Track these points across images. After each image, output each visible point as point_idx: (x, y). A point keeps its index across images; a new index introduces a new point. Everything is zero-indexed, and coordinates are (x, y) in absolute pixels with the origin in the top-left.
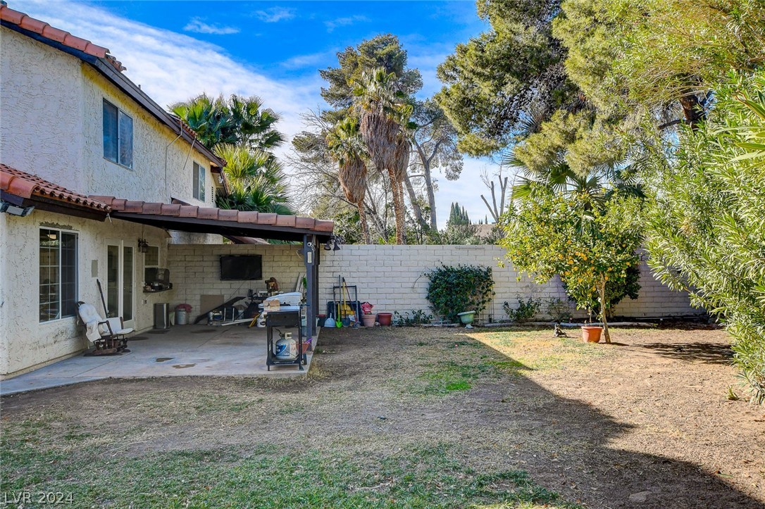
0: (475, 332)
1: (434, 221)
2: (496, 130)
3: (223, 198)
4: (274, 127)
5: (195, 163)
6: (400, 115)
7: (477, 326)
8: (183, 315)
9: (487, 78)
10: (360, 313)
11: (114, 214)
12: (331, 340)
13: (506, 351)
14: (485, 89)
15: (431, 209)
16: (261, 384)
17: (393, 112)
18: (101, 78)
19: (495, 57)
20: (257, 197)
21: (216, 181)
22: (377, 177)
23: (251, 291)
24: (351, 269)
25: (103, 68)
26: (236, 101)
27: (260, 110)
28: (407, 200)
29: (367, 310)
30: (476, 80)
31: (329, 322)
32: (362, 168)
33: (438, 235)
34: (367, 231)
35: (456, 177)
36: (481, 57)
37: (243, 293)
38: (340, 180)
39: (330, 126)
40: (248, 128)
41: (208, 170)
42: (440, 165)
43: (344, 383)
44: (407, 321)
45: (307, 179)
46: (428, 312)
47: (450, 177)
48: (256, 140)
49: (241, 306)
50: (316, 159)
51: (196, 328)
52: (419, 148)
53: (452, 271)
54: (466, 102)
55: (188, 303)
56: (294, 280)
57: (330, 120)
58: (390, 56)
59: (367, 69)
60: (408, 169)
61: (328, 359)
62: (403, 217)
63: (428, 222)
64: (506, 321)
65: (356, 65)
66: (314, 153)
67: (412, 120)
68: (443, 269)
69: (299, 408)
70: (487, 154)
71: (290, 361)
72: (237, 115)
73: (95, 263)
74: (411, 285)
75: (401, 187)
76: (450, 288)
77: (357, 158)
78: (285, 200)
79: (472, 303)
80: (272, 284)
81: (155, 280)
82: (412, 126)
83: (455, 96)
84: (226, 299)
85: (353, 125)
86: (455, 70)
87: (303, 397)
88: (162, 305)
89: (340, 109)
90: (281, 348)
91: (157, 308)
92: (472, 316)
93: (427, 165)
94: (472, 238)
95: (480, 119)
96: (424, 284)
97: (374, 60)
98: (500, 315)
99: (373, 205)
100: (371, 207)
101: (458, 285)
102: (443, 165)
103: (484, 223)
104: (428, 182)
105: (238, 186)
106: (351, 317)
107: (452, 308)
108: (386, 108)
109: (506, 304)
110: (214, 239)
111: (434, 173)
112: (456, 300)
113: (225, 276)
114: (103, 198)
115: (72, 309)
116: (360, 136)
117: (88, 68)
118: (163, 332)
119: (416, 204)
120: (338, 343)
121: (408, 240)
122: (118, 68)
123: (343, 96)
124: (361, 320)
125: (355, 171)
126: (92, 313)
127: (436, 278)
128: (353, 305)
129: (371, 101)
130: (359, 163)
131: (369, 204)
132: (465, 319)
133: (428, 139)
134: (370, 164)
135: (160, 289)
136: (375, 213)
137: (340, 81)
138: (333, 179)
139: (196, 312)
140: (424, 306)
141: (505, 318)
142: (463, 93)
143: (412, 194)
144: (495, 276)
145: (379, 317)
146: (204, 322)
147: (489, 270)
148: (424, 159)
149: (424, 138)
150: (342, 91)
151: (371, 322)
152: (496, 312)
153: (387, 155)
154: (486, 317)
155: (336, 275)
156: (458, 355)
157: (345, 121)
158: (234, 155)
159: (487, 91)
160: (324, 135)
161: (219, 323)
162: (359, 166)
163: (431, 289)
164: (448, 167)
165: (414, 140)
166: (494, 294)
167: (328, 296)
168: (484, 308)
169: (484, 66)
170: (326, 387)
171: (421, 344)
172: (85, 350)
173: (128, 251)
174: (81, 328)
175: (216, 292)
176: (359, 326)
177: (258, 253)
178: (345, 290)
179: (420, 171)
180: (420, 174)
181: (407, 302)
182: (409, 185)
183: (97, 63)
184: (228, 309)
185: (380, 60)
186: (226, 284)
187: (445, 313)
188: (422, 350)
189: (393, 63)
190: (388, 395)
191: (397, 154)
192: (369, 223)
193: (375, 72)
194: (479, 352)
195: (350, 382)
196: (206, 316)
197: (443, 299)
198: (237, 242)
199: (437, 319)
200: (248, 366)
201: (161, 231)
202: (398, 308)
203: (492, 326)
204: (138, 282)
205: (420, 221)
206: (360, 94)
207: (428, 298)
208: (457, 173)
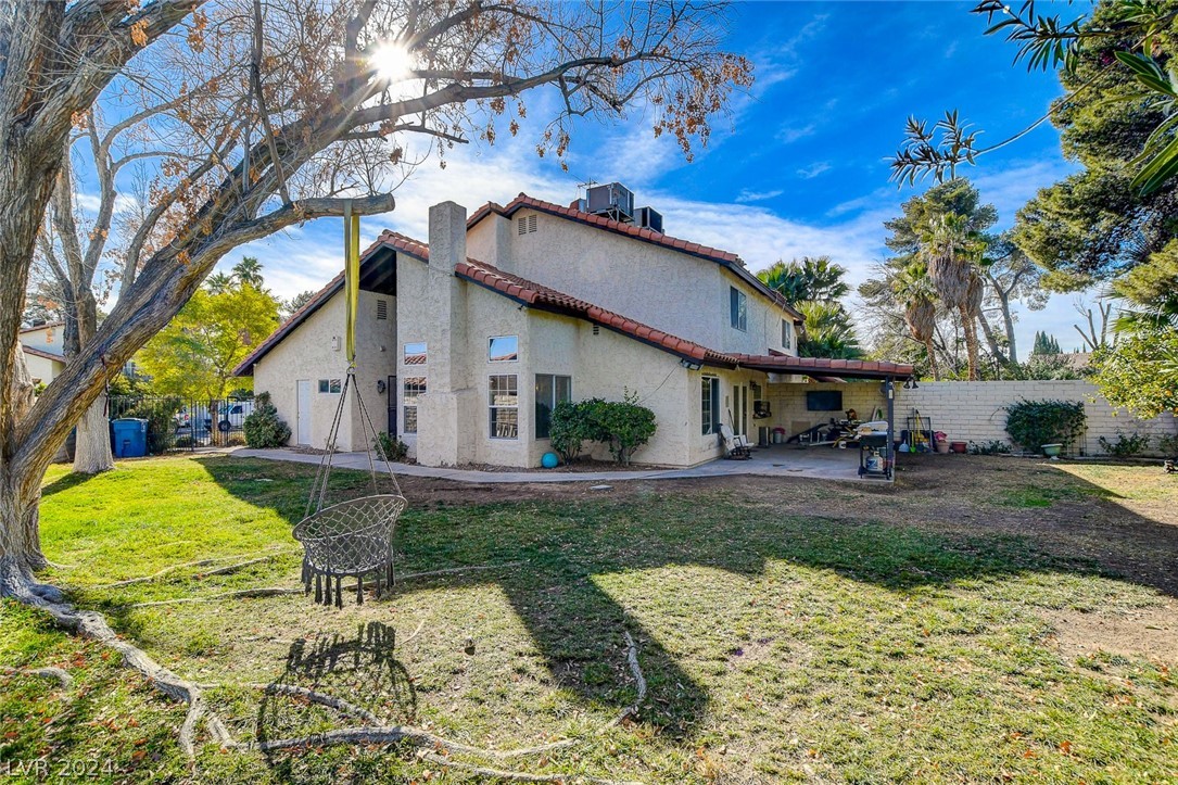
0: (1062, 463)
1: (1013, 353)
2: (1091, 263)
3: (804, 346)
4: (840, 280)
5: (784, 321)
6: (972, 254)
7: (1064, 458)
8: (779, 435)
9: (1076, 218)
10: (934, 441)
11: (741, 365)
12: (906, 461)
13: (1098, 482)
14: (1075, 228)
15: (1010, 342)
16: (858, 487)
17: (964, 251)
18: (729, 272)
19: (1086, 197)
20: (831, 342)
21: (798, 332)
22: (946, 314)
23: (833, 419)
24: (924, 402)
25: (733, 268)
26: (807, 262)
27: (828, 267)
28: (981, 336)
29: (941, 438)
30: (1063, 220)
31: (904, 447)
32: (930, 308)
33: (1019, 368)
34: (935, 366)
35: (1041, 307)
36: (1068, 199)
37: (826, 421)
38: (907, 321)
39: (896, 271)
40: (819, 284)
41: (792, 324)
42: (1021, 296)
43: (927, 492)
44: (983, 450)
45: (872, 322)
46: (1007, 443)
47: (1033, 307)
48: (825, 293)
49: (824, 432)
50: (882, 303)
51: (789, 446)
52: (994, 282)
53: (1035, 405)
54: (1050, 242)
55: (783, 427)
56: (870, 412)
57: (895, 266)
58: (959, 198)
59: (935, 215)
60: (983, 303)
61: (909, 475)
62: (977, 351)
63: (1007, 355)
64: (1103, 455)
65: (922, 212)
66: (879, 297)
67: (986, 255)
68: (1024, 403)
69: (893, 503)
70: (1079, 290)
71: (878, 473)
72: (809, 274)
73: (727, 398)
74: (988, 418)
75: (974, 323)
76: (1031, 421)
77: (925, 299)
78: (856, 343)
79: (1059, 436)
80: (851, 414)
81: (761, 410)
82: (987, 262)
83: (1037, 238)
84: (812, 425)
85: (920, 269)
86: (1036, 213)
87: (895, 498)
88: (765, 428)
89: (905, 255)
90: (871, 462)
91: (762, 430)
92: (1058, 449)
93: (1004, 297)
94: (1062, 370)
95: (1069, 257)
96: (1003, 417)
97: (942, 204)
98: (1093, 448)
99: (942, 340)
100: (940, 343)
101: (1041, 418)
102: (1025, 295)
103: (1081, 351)
104: (1006, 314)
105: (816, 335)
106: (925, 444)
107: (1035, 440)
108: (956, 250)
109: (1103, 439)
110: (796, 379)
111: (1013, 303)
112: (1040, 431)
113: (811, 407)
114: (734, 355)
115: (717, 429)
116: (928, 278)
117: (726, 270)
118: (766, 447)
119: (991, 339)
120: (915, 464)
121: (981, 374)
122: (741, 264)
123: (908, 242)
124: (936, 448)
125: (923, 313)
126: (727, 431)
127: (1015, 412)
128: (926, 434)
129: (940, 245)
130: (927, 303)
131: (938, 340)
132: (1049, 452)
133: (1005, 271)
134: (938, 303)
135: (764, 416)
136: (944, 348)
137: (904, 228)
138: (898, 320)
139: (789, 435)
140: (1003, 438)
141: (1100, 452)
142: (1048, 234)
143: (986, 328)
144: (1087, 411)
145: (953, 446)
146: (795, 442)
147: (1081, 405)
148: (1000, 292)
149: (1002, 271)
150: (909, 237)
151: (945, 449)
152: (1089, 446)
153: (957, 294)
154: (1077, 451)
155: (911, 407)
156: (1039, 481)
157: (912, 267)
158: (811, 309)
159: (1077, 229)
160: (890, 280)
161: (807, 443)
162: (927, 307)
163: (1010, 422)
164: (1031, 297)
165: (989, 276)
166: (1087, 428)
167: (902, 426)
168: (1074, 441)
169: (1071, 207)
170: (912, 494)
171: (1000, 470)
172: (724, 456)
173: (744, 388)
174: (722, 441)
175: (805, 420)
176: (933, 452)
177: (839, 389)
178: (919, 421)
179: (998, 304)
180: (996, 306)
181: (983, 433)
182: (983, 320)
183: (731, 265)
184: (814, 432)
185: (949, 203)
186: (811, 414)
187: (1026, 444)
188: (1001, 474)
189: (962, 204)
190: (968, 503)
191: (969, 292)
192: (938, 359)
193: (943, 218)
194: (1063, 479)
195: (933, 492)
196: (797, 437)
197: (1024, 432)
198: (821, 381)
199: (1017, 451)
200: (843, 474)
201: (763, 374)
202: (972, 438)
203: (1084, 458)
204: (750, 412)
205: (996, 353)
206: (927, 239)
207: (1006, 430)
208: (1043, 303)
